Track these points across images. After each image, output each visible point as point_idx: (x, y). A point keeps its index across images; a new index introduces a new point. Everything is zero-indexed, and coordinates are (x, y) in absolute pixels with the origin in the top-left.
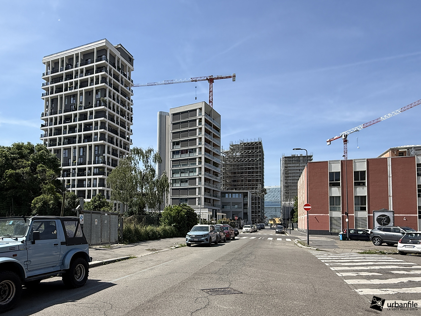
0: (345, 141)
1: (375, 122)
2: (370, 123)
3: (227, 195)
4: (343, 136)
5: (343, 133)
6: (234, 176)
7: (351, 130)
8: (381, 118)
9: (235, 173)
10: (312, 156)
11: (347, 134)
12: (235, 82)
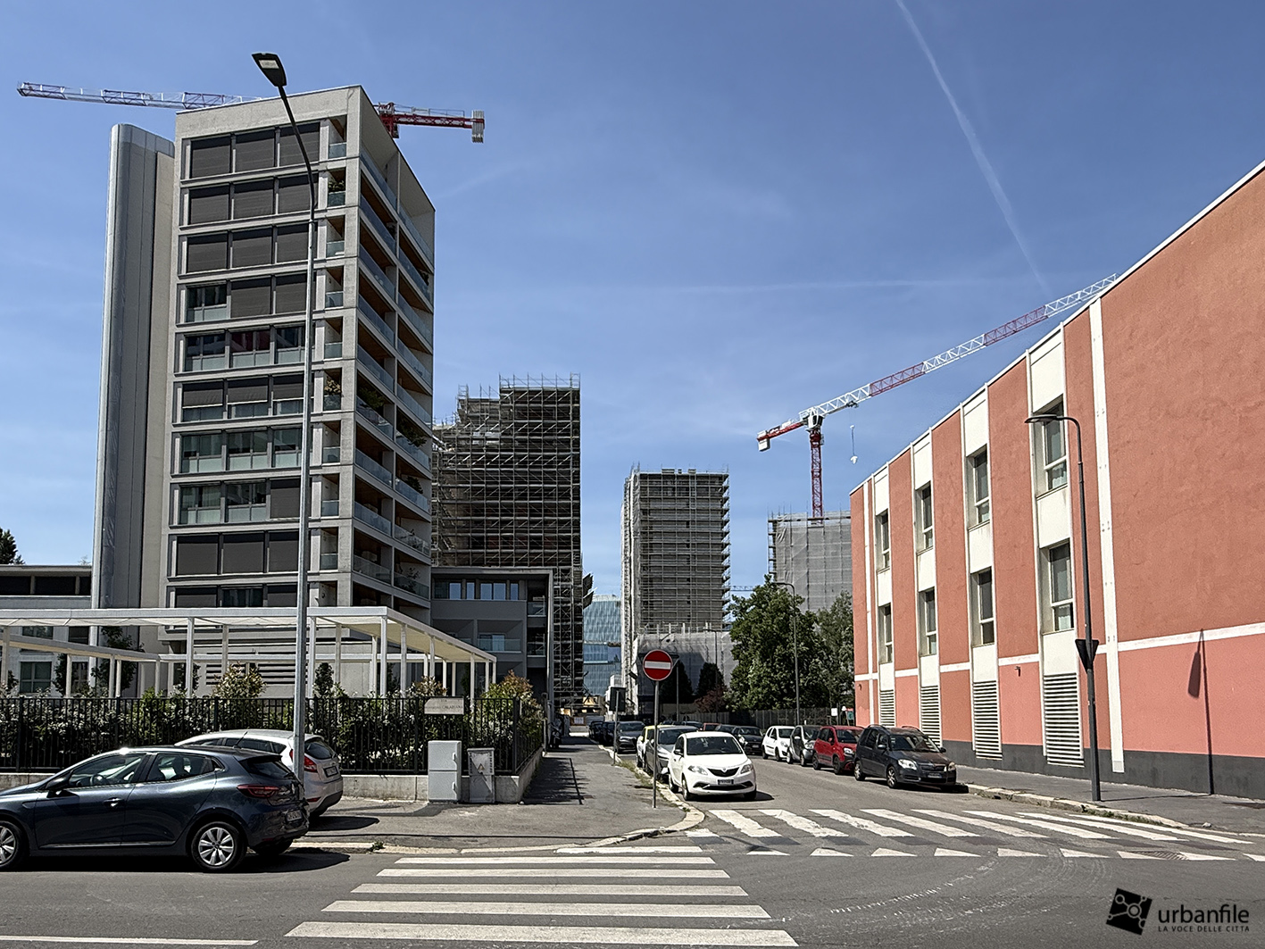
0: (816, 438)
1: (906, 377)
2: (892, 380)
3: (455, 588)
4: (811, 419)
5: (808, 410)
6: (477, 522)
7: (834, 403)
8: (925, 363)
9: (478, 511)
10: (727, 476)
11: (821, 415)
12: (480, 144)
